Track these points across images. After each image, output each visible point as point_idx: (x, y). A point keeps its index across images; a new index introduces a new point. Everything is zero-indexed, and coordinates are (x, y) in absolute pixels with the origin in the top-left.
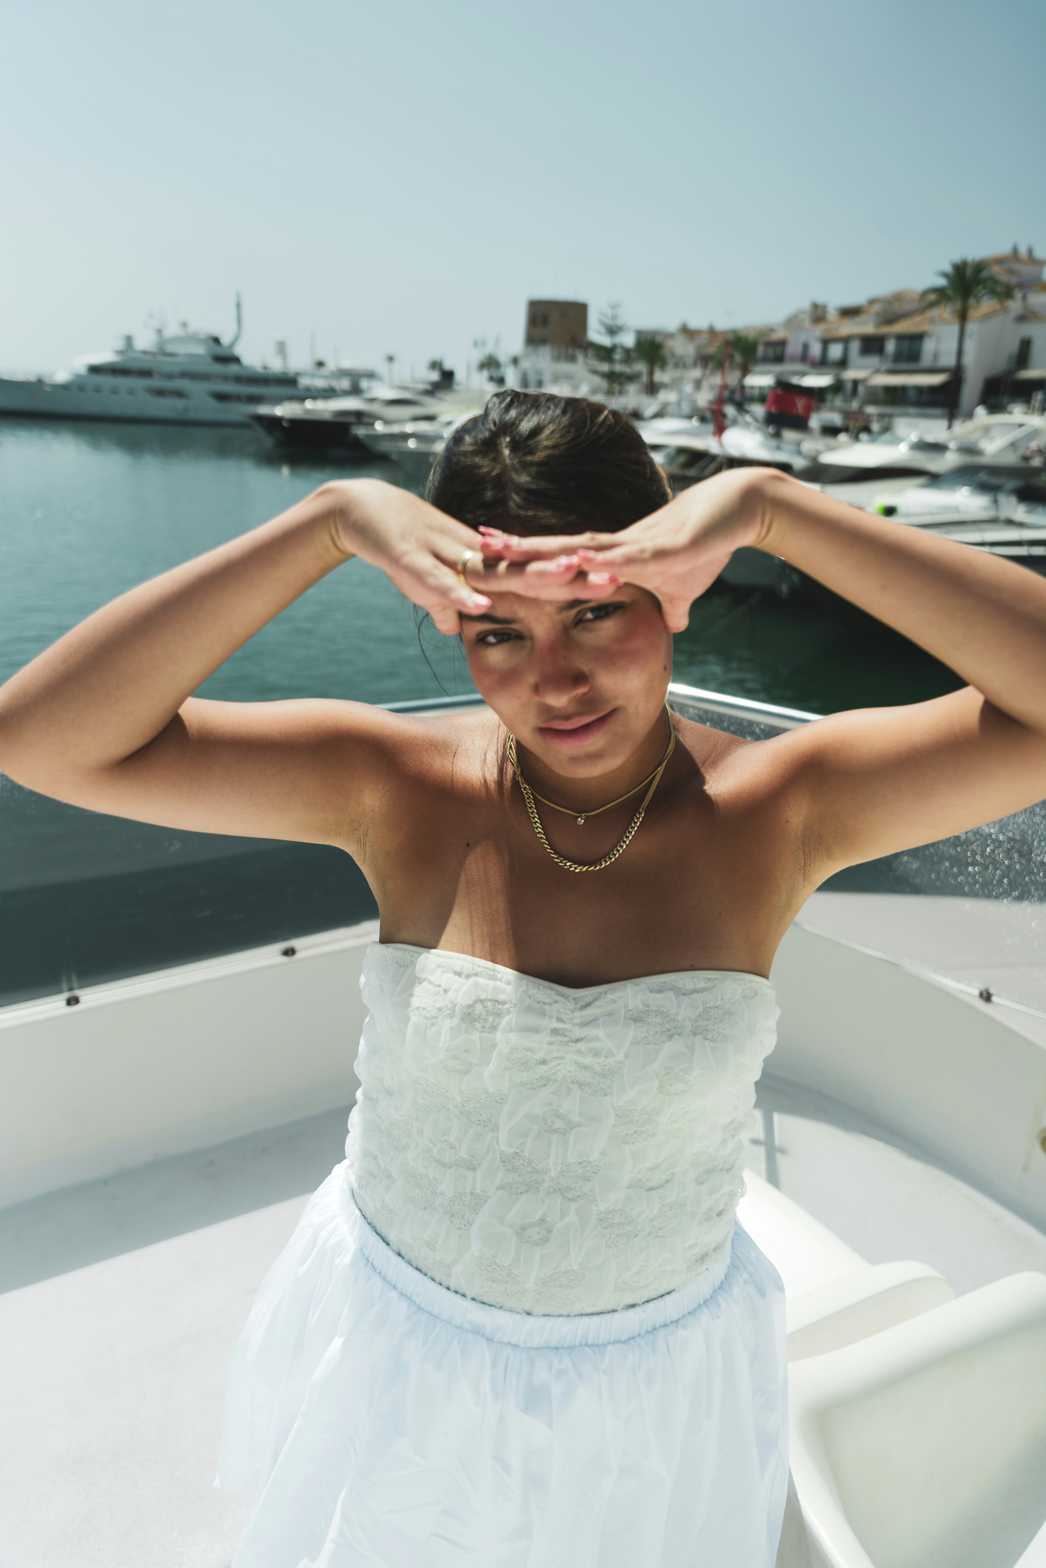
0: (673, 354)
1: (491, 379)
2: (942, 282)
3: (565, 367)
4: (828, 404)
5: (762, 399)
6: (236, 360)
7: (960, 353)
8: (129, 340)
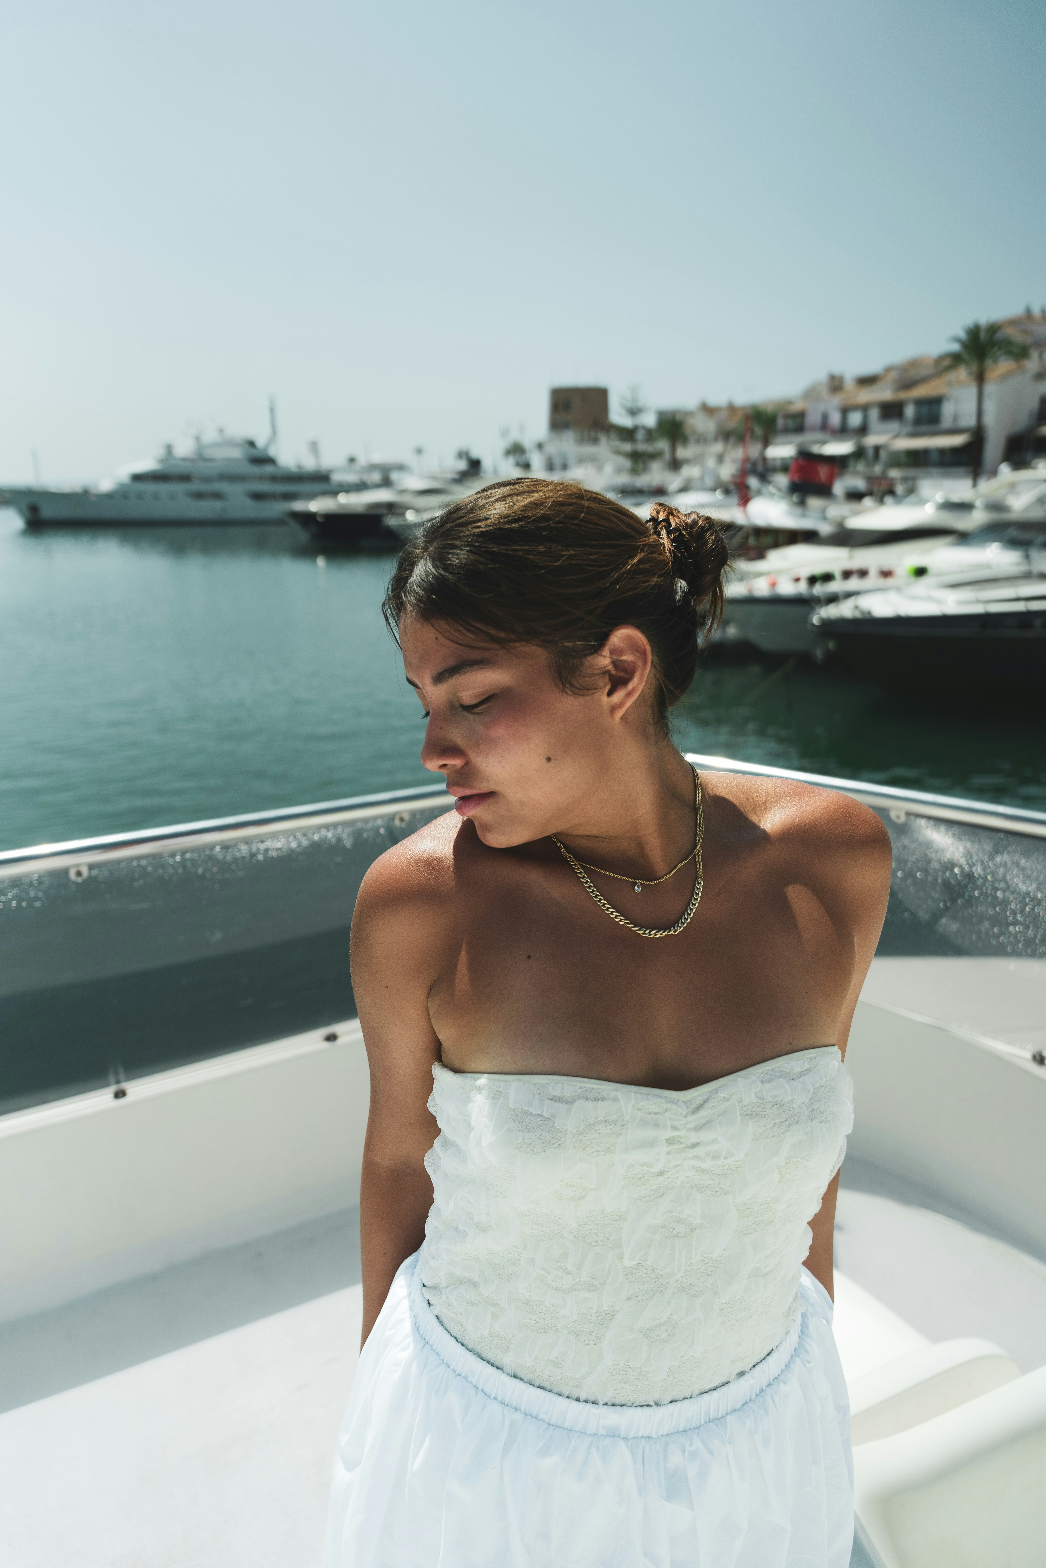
0: (694, 432)
1: (518, 465)
2: (955, 347)
3: (589, 449)
4: (851, 469)
5: (784, 468)
6: (271, 461)
7: (980, 413)
8: (169, 448)
